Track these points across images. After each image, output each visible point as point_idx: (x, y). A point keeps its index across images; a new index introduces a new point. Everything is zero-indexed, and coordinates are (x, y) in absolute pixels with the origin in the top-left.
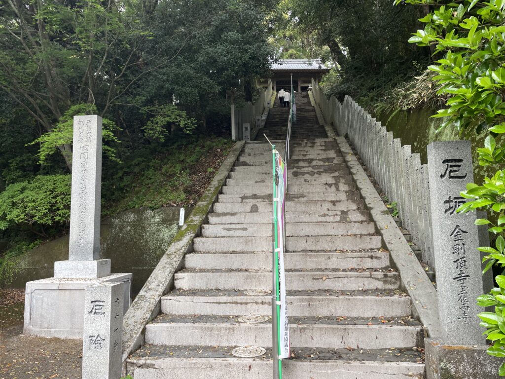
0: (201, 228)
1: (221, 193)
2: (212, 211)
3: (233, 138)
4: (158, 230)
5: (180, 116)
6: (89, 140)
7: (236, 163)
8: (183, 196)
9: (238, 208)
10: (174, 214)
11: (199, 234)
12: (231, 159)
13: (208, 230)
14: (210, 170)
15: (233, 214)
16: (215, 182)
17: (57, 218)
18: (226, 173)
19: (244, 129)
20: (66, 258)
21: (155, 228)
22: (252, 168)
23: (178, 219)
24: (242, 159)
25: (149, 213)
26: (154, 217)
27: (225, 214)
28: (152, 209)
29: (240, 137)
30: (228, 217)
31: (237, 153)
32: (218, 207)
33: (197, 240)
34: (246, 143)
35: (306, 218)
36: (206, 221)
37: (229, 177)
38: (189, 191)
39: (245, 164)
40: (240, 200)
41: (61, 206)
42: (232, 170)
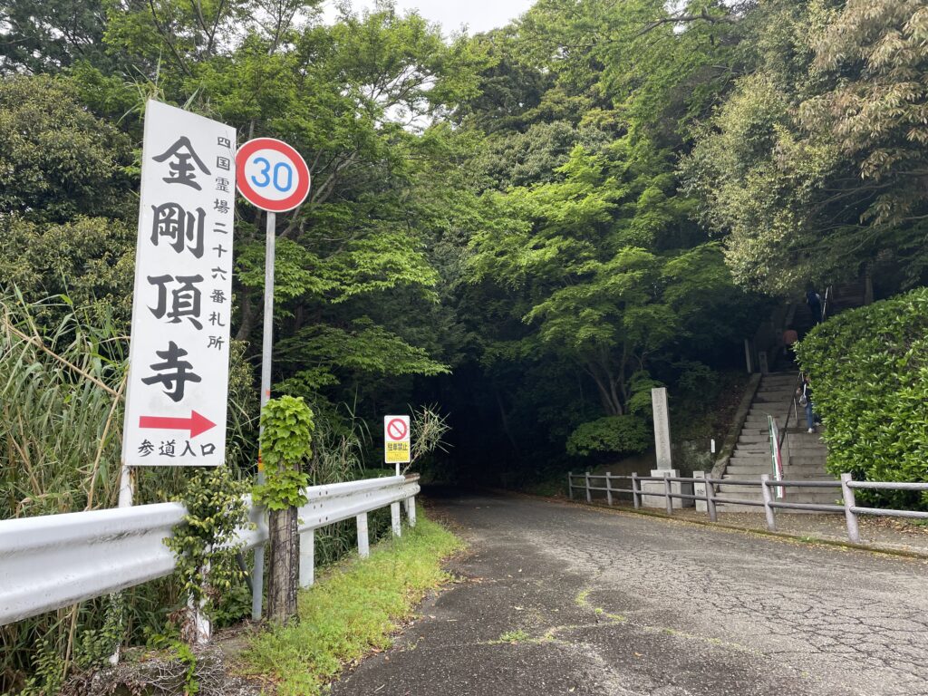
0: (733, 453)
1: (743, 427)
2: (738, 442)
3: (749, 370)
4: (695, 456)
5: (705, 370)
6: (661, 402)
7: (755, 400)
8: (712, 430)
9: (757, 439)
10: (706, 444)
11: (732, 456)
12: (748, 397)
13: (737, 453)
14: (732, 407)
15: (755, 443)
16: (737, 419)
17: (626, 447)
18: (746, 411)
19: (760, 358)
20: (656, 469)
21: (692, 455)
22: (769, 405)
23: (710, 448)
24: (759, 395)
25: (686, 444)
26: (690, 446)
27: (748, 444)
28: (689, 440)
29: (756, 369)
30: (751, 445)
31: (755, 388)
32: (743, 439)
33: (732, 459)
34: (763, 376)
35: (809, 445)
36: (735, 448)
37: (748, 414)
38: (717, 427)
39: (762, 401)
40: (759, 433)
41: (627, 439)
42: (751, 407)
